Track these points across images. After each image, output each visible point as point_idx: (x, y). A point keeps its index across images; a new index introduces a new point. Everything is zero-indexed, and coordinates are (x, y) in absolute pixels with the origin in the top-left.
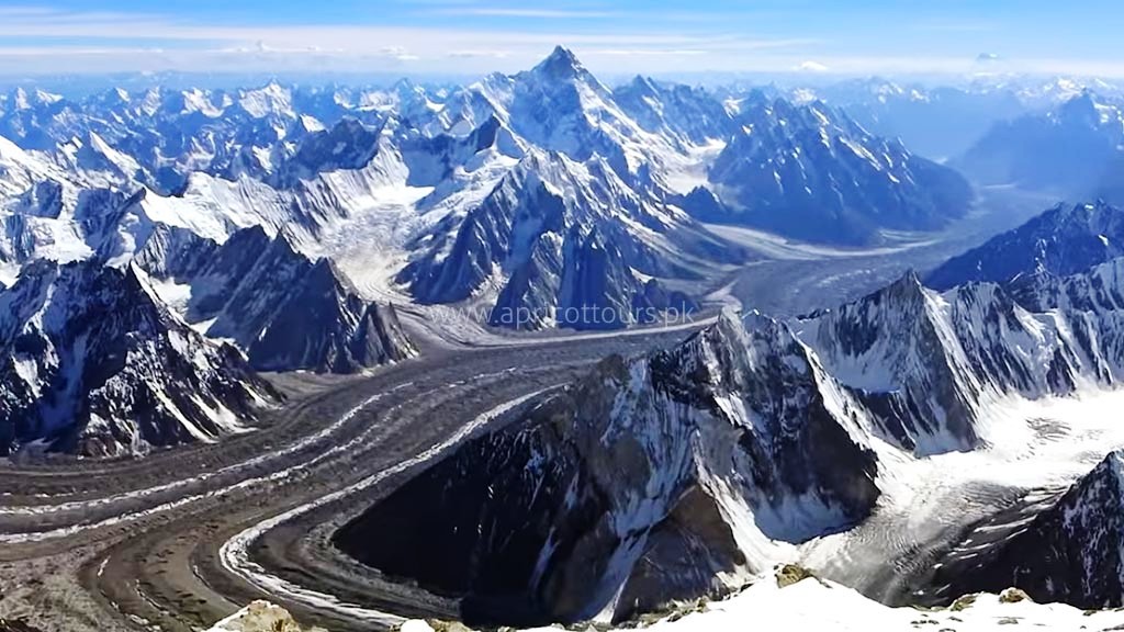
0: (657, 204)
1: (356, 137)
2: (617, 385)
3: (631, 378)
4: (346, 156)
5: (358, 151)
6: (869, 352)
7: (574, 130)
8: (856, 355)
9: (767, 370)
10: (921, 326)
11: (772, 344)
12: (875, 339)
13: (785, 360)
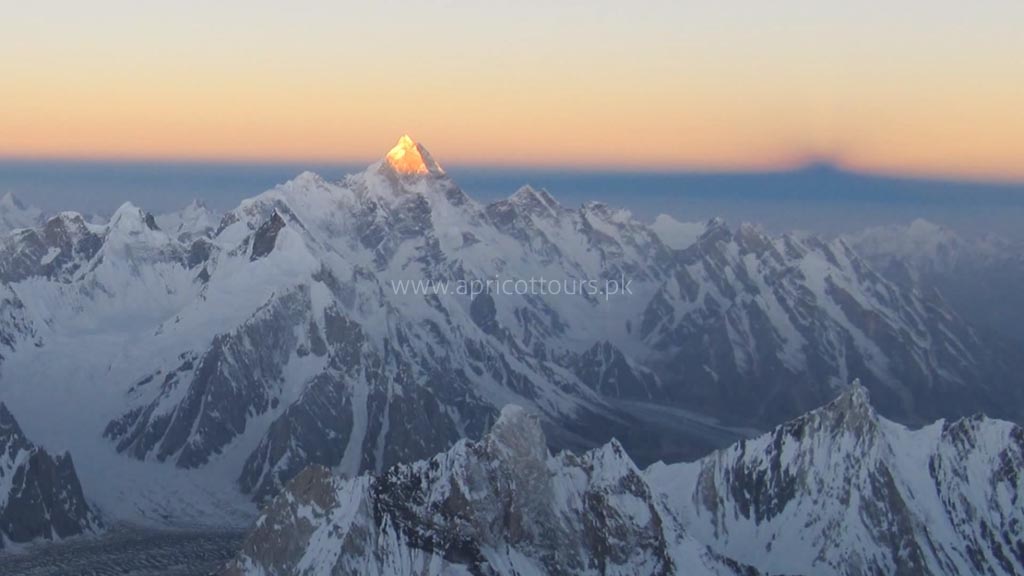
0: (528, 358)
1: (75, 241)
2: (317, 515)
3: (338, 505)
4: (60, 267)
5: (77, 261)
6: (779, 518)
7: (422, 260)
8: (758, 520)
9: (583, 518)
10: (871, 475)
11: (594, 474)
12: (792, 496)
13: (612, 501)
